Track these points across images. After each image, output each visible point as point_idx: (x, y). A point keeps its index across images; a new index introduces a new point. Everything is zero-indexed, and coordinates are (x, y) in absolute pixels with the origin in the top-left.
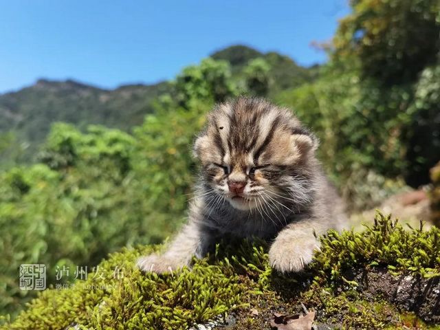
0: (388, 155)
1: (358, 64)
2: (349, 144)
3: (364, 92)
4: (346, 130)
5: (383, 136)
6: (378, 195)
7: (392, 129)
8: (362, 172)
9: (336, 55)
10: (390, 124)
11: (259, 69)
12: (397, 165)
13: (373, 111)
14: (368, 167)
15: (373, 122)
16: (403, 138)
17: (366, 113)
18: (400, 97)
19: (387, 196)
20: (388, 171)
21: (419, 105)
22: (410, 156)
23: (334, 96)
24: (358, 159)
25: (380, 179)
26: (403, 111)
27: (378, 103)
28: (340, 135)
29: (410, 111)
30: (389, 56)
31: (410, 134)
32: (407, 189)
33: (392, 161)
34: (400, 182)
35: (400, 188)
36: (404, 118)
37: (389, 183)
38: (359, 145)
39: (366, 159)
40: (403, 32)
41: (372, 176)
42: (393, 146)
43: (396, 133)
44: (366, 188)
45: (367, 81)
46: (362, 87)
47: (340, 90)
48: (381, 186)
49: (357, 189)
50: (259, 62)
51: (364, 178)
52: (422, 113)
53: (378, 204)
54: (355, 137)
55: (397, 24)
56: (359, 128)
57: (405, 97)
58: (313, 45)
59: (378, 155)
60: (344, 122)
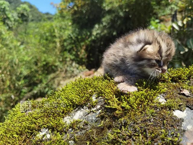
0: (81, 56)
2: (66, 50)
3: (74, 29)
4: (65, 44)
5: (79, 48)
6: (76, 72)
7: (83, 46)
8: (70, 62)
10: (82, 44)
11: (25, 9)
12: (84, 60)
13: (77, 38)
14: (73, 60)
15: (76, 42)
16: (86, 50)
17: (74, 38)
18: (87, 34)
19: (80, 72)
20: (80, 63)
21: (93, 38)
22: (88, 57)
23: (61, 28)
24: (69, 56)
25: (77, 65)
26: (87, 39)
27: (79, 35)
28: (63, 46)
29: (90, 39)
30: (83, 16)
31: (89, 49)
32: (87, 70)
33: (82, 58)
34: (84, 67)
35: (84, 69)
36: (87, 42)
37: (81, 67)
38: (70, 51)
39: (72, 57)
41: (74, 64)
42: (83, 53)
44: (72, 69)
45: (75, 25)
46: (73, 27)
47: (64, 27)
48: (77, 68)
49: (68, 69)
50: (25, 6)
51: (71, 64)
52: (94, 41)
53: (76, 75)
54: (68, 48)
55: (88, 4)
56: (70, 44)
57: (89, 34)
59: (77, 56)
60: (65, 41)
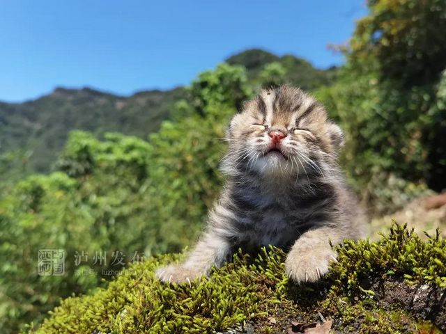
0: (409, 158)
1: (377, 65)
2: (368, 147)
3: (384, 92)
4: (365, 133)
5: (403, 139)
6: (399, 199)
7: (413, 131)
8: (382, 175)
9: (354, 57)
10: (411, 125)
11: (275, 73)
12: (419, 167)
13: (393, 113)
14: (388, 170)
15: (393, 125)
16: (424, 140)
17: (385, 115)
18: (422, 99)
19: (409, 200)
20: (410, 175)
21: (440, 106)
22: (432, 158)
23: (352, 98)
24: (378, 162)
25: (401, 182)
26: (424, 113)
27: (398, 105)
28: (359, 138)
29: (431, 112)
30: (409, 55)
31: (432, 136)
32: (429, 192)
33: (414, 163)
34: (423, 186)
35: (422, 191)
36: (425, 119)
37: (411, 187)
38: (378, 149)
39: (387, 163)
40: (423, 32)
41: (392, 180)
42: (414, 148)
43: (417, 135)
44: (387, 192)
45: (386, 83)
46: (381, 89)
47: (358, 92)
48: (402, 190)
49: (378, 193)
50: (275, 66)
51: (385, 182)
53: (400, 209)
54: (374, 141)
55: (417, 24)
56: (378, 130)
57: (426, 97)
58: (330, 47)
59: (398, 158)
60: (363, 125)
